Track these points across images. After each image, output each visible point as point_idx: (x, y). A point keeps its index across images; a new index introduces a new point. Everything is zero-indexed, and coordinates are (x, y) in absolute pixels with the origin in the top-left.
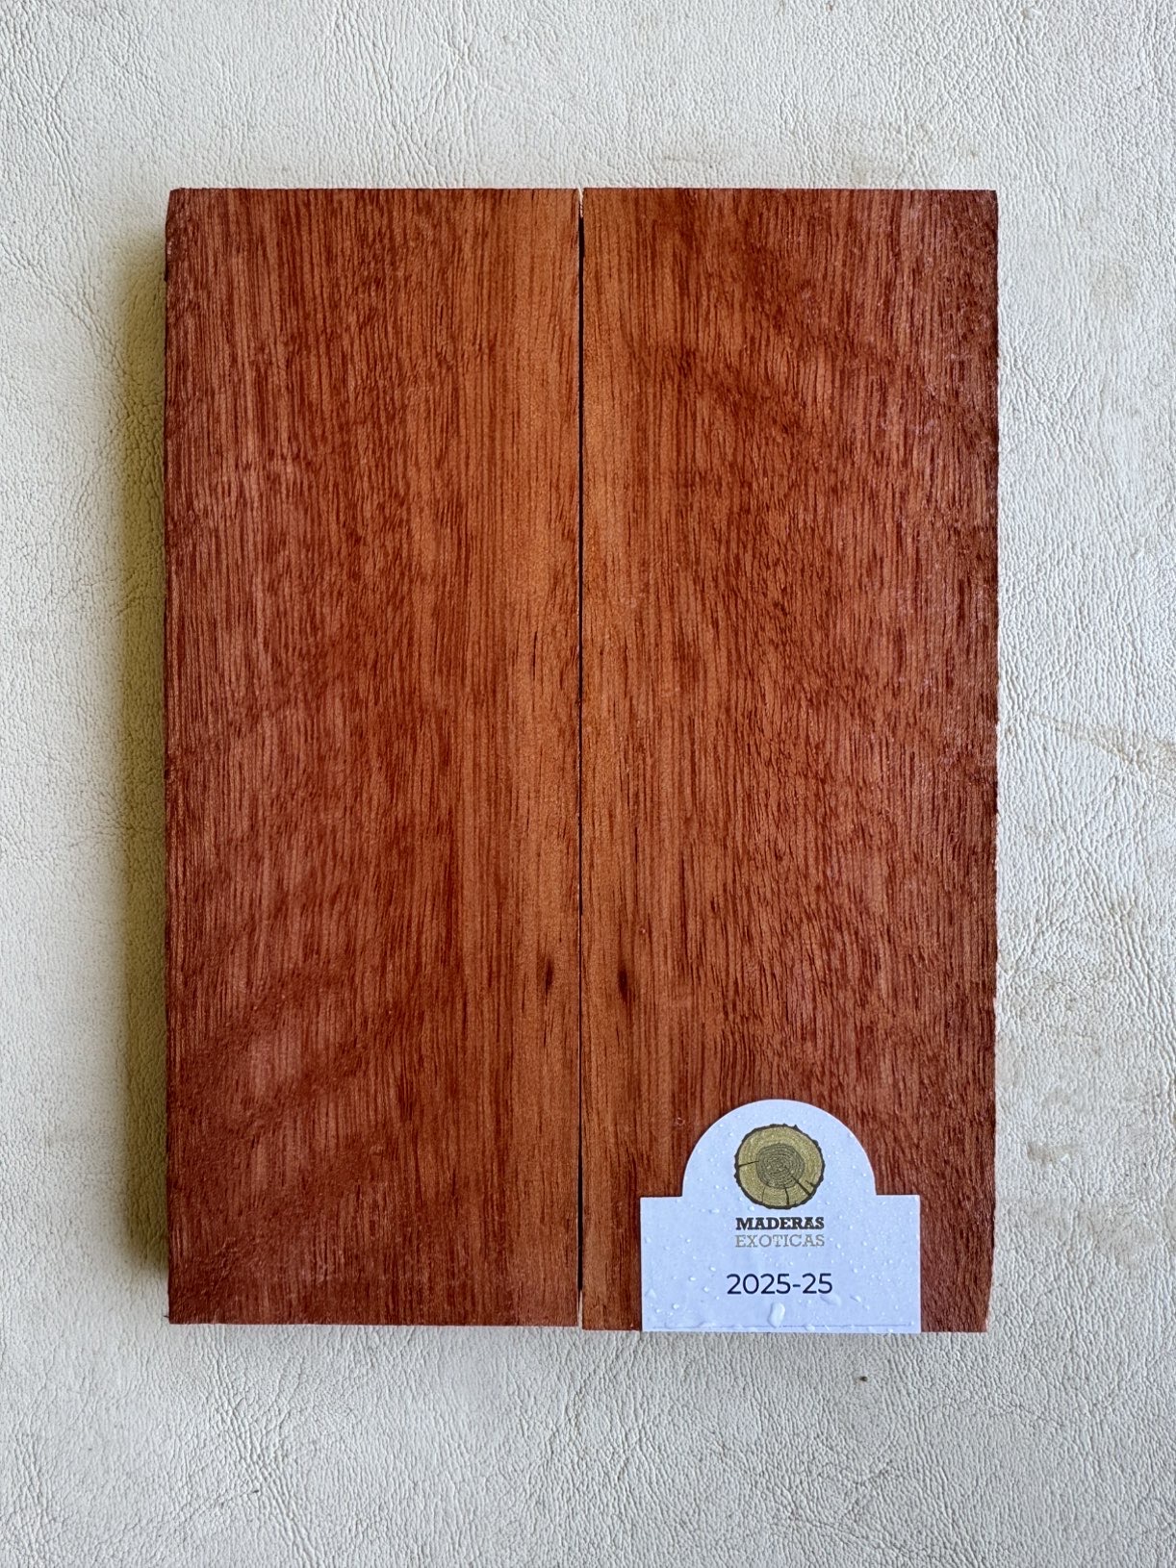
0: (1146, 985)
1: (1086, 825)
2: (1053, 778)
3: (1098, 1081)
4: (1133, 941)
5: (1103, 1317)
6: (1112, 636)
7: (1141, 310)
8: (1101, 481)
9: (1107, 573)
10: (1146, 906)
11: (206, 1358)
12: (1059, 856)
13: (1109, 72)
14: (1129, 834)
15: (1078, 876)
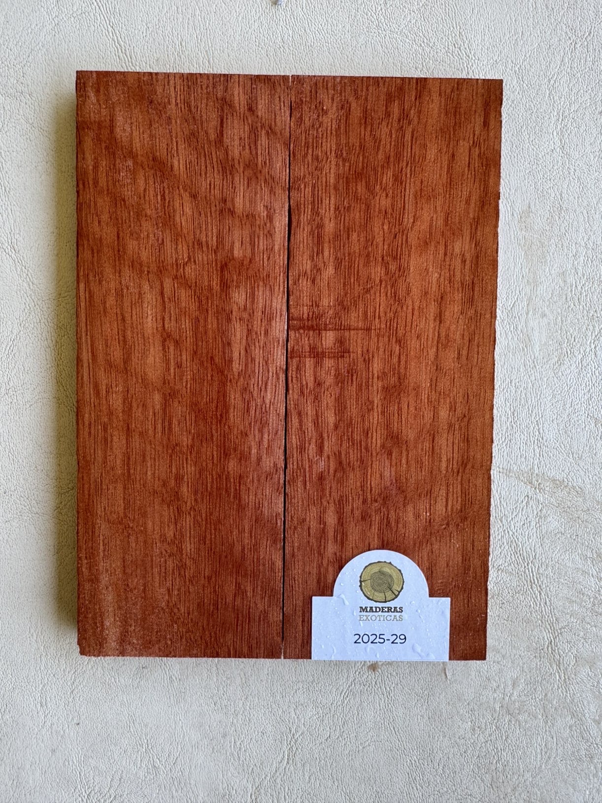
0: (539, 597)
1: (512, 519)
2: (497, 495)
3: (513, 642)
4: (533, 575)
5: (512, 754)
6: (528, 426)
7: (549, 264)
8: (526, 349)
9: (527, 395)
10: (540, 558)
11: (74, 771)
12: (498, 534)
13: (537, 142)
14: (533, 524)
15: (507, 544)
